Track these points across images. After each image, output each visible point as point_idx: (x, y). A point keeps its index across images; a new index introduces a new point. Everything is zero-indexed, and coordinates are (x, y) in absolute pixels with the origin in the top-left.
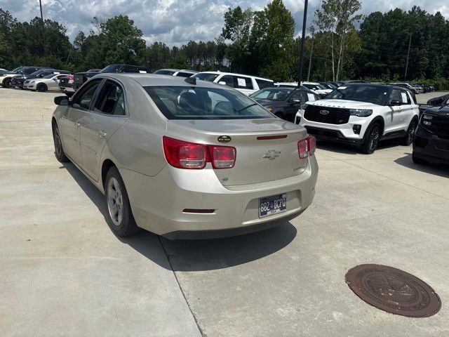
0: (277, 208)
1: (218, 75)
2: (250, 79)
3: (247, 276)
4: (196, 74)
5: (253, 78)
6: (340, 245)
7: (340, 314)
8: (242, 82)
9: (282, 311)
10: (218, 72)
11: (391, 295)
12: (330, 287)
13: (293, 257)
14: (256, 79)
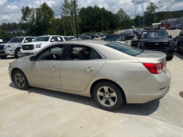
1: (50, 37)
4: (37, 37)
5: (62, 37)
14: (63, 37)
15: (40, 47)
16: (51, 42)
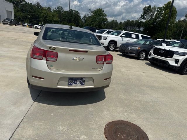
0: (79, 84)
1: (122, 32)
2: (138, 35)
3: (61, 111)
4: (114, 31)
6: (120, 109)
7: (86, 137)
8: (134, 36)
9: (60, 128)
10: (123, 31)
11: (123, 137)
12: (95, 125)
13: (91, 109)
14: (141, 35)
15: (106, 39)
16: (121, 37)
